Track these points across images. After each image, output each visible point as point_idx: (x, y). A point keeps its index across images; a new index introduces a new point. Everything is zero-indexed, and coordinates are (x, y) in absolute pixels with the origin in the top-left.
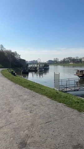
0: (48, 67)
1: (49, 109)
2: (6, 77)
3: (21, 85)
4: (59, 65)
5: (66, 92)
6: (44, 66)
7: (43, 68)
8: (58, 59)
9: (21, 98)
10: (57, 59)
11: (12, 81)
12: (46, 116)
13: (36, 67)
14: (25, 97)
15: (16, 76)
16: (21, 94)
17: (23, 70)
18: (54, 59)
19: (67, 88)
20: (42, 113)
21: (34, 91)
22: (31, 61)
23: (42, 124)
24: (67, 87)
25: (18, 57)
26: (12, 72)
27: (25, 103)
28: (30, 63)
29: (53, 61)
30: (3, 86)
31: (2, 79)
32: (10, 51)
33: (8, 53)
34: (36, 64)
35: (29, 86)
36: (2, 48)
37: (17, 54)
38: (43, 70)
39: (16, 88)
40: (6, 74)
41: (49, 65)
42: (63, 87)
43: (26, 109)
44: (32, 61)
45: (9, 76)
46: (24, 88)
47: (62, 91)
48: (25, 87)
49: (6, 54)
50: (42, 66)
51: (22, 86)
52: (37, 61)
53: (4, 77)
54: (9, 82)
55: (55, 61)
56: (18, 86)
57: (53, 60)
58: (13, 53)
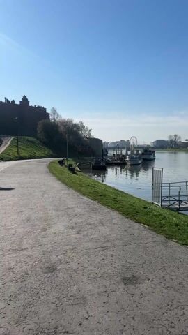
0: (152, 157)
1: (112, 230)
2: (54, 174)
3: (79, 191)
4: (180, 151)
5: (178, 209)
6: (143, 154)
7: (140, 159)
8: (180, 138)
9: (70, 211)
10: (176, 136)
11: (64, 182)
12: (102, 239)
13: (123, 156)
14: (78, 211)
15: (76, 174)
16: (73, 206)
17: (93, 163)
18: (170, 136)
19: (179, 201)
20: (97, 235)
21: (99, 202)
22: (115, 141)
23: (89, 249)
24: (181, 199)
25: (86, 135)
26: (70, 165)
27: (74, 220)
28: (113, 146)
29: (167, 142)
30: (44, 191)
31: (46, 178)
32: (71, 122)
33: (65, 126)
34: (124, 148)
35: (94, 192)
36: (54, 114)
37: (83, 127)
38: (140, 161)
39: (66, 196)
40: (56, 170)
41: (154, 152)
42: (171, 199)
43: (73, 228)
44: (117, 142)
45: (61, 174)
46: (82, 197)
47: (168, 208)
48: (84, 195)
49: (62, 129)
50: (138, 154)
51: (78, 194)
52: (128, 142)
53: (51, 174)
54: (57, 185)
55: (171, 141)
56: (72, 191)
57: (166, 139)
58: (76, 125)
